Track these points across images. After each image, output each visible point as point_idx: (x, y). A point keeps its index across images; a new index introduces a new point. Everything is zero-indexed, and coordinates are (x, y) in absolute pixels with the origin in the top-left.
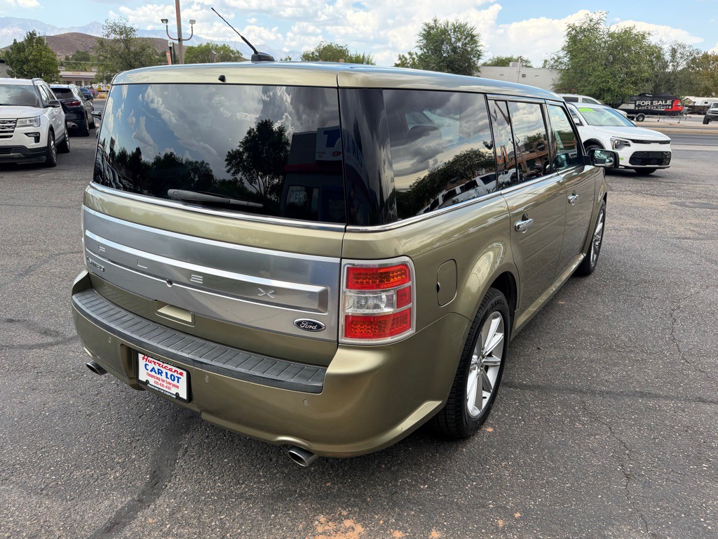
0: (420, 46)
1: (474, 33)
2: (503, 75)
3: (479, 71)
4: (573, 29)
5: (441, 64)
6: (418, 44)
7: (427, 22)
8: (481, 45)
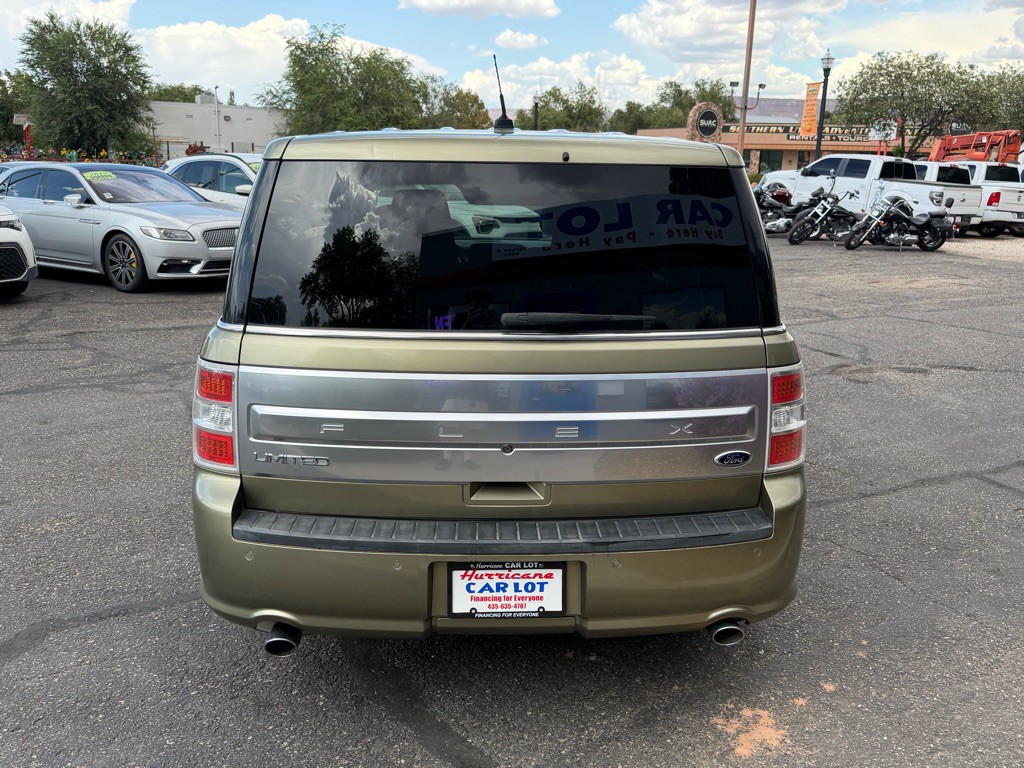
0: (28, 61)
1: (130, 43)
2: (191, 116)
3: (150, 110)
4: (297, 48)
5: (78, 94)
6: (23, 56)
7: (37, 18)
8: (146, 66)
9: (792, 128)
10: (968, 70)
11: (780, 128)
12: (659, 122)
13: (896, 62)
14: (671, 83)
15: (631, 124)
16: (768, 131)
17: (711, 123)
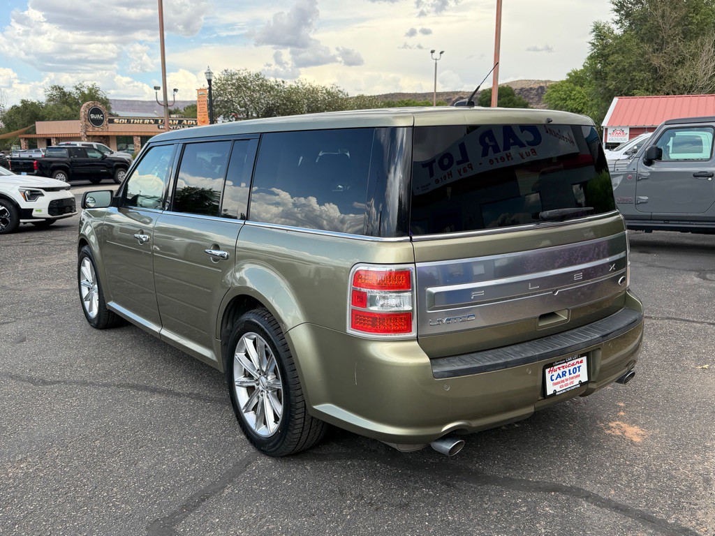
9: (160, 121)
10: (282, 84)
11: (152, 121)
12: (52, 116)
13: (237, 76)
14: (55, 87)
15: (28, 117)
16: (143, 123)
17: (99, 117)
